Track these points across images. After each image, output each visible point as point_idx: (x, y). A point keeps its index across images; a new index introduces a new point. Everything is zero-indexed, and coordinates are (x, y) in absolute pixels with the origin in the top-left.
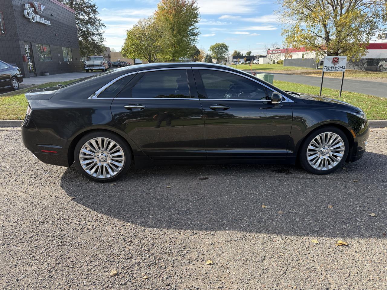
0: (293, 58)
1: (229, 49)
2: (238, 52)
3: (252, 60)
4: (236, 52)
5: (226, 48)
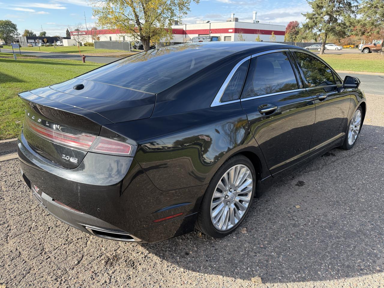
0: (100, 41)
1: (17, 28)
2: (30, 32)
3: (55, 42)
4: (27, 32)
5: (14, 27)
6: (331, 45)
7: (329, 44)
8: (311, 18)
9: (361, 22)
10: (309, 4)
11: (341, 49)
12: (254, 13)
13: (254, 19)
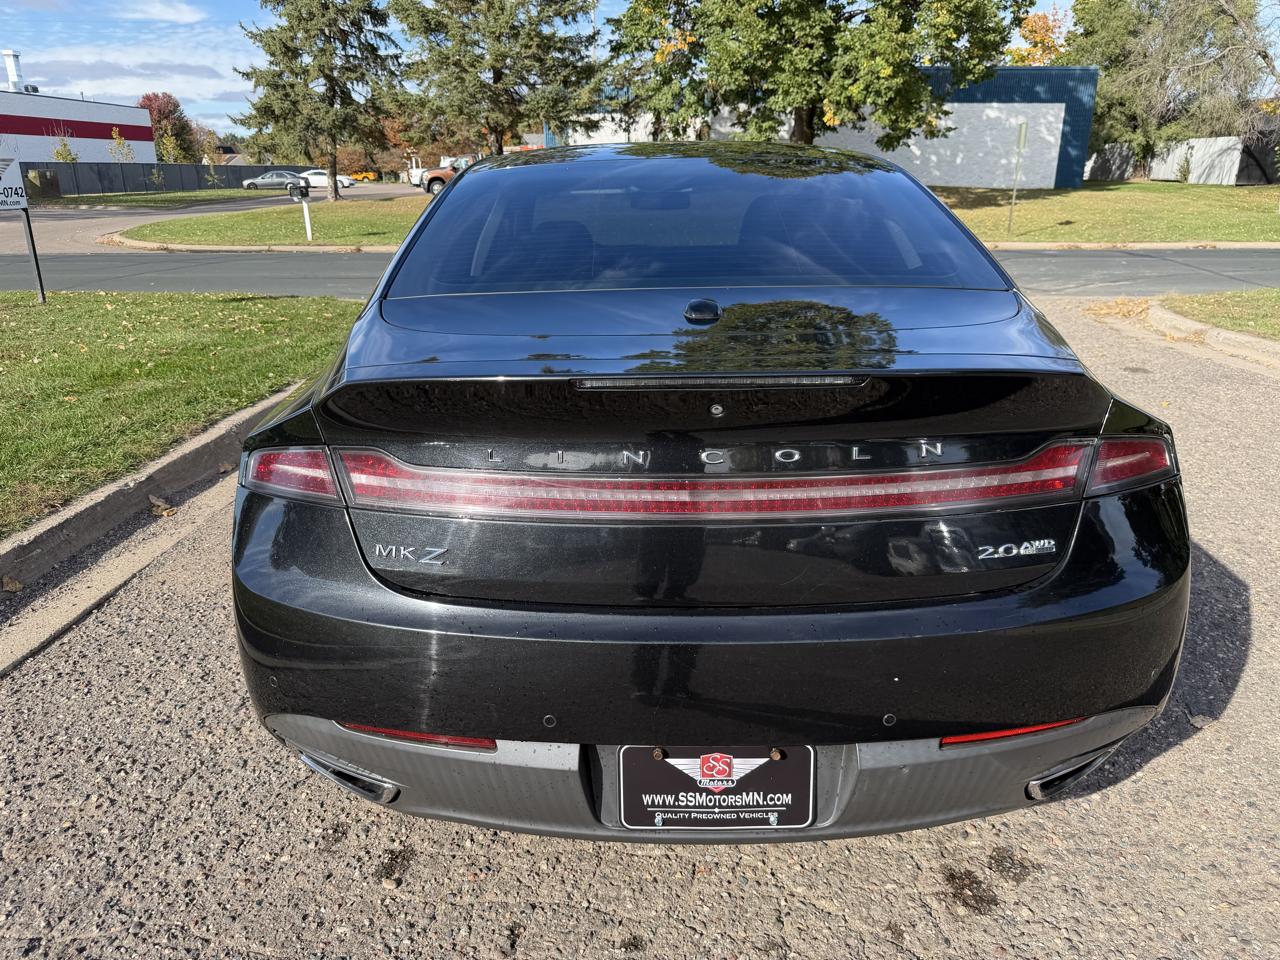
6: (320, 174)
7: (312, 171)
8: (276, 87)
9: (430, 105)
10: (252, 40)
11: (352, 184)
12: (8, 55)
13: (13, 77)
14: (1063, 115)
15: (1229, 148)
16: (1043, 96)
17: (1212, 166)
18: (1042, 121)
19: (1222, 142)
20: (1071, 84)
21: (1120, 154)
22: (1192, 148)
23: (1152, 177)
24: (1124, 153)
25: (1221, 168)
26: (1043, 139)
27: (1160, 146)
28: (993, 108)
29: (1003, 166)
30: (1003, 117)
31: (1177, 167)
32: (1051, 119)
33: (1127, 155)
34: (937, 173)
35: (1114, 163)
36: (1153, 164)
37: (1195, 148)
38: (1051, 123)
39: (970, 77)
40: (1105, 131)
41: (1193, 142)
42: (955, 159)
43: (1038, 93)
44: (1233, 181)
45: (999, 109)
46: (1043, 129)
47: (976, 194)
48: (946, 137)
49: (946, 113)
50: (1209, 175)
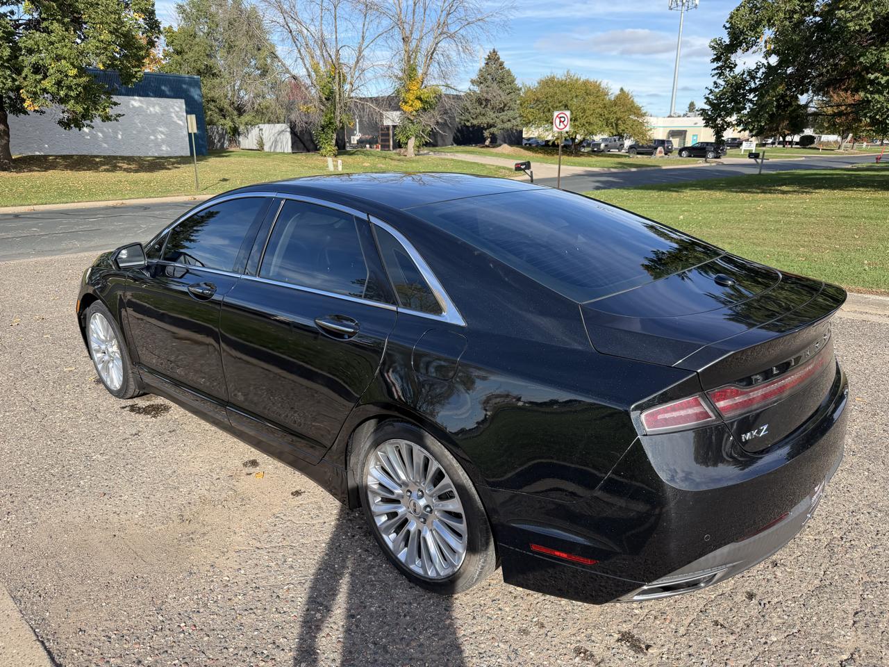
14: (184, 107)
15: (283, 131)
16: (168, 93)
17: (276, 141)
18: (172, 110)
19: (279, 127)
20: (184, 86)
21: (217, 132)
22: (262, 130)
23: (241, 147)
24: (220, 132)
25: (281, 143)
26: (175, 122)
27: (242, 128)
28: (134, 100)
29: (152, 140)
30: (144, 106)
31: (255, 142)
32: (177, 109)
33: (223, 133)
34: (105, 145)
35: (215, 138)
36: (240, 139)
37: (264, 130)
38: (178, 112)
39: (134, 80)
40: (208, 118)
41: (261, 126)
42: (117, 135)
43: (164, 91)
44: (290, 150)
45: (141, 101)
46: (173, 115)
47: (148, 161)
48: (117, 120)
49: (115, 104)
50: (275, 147)
